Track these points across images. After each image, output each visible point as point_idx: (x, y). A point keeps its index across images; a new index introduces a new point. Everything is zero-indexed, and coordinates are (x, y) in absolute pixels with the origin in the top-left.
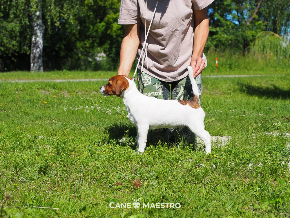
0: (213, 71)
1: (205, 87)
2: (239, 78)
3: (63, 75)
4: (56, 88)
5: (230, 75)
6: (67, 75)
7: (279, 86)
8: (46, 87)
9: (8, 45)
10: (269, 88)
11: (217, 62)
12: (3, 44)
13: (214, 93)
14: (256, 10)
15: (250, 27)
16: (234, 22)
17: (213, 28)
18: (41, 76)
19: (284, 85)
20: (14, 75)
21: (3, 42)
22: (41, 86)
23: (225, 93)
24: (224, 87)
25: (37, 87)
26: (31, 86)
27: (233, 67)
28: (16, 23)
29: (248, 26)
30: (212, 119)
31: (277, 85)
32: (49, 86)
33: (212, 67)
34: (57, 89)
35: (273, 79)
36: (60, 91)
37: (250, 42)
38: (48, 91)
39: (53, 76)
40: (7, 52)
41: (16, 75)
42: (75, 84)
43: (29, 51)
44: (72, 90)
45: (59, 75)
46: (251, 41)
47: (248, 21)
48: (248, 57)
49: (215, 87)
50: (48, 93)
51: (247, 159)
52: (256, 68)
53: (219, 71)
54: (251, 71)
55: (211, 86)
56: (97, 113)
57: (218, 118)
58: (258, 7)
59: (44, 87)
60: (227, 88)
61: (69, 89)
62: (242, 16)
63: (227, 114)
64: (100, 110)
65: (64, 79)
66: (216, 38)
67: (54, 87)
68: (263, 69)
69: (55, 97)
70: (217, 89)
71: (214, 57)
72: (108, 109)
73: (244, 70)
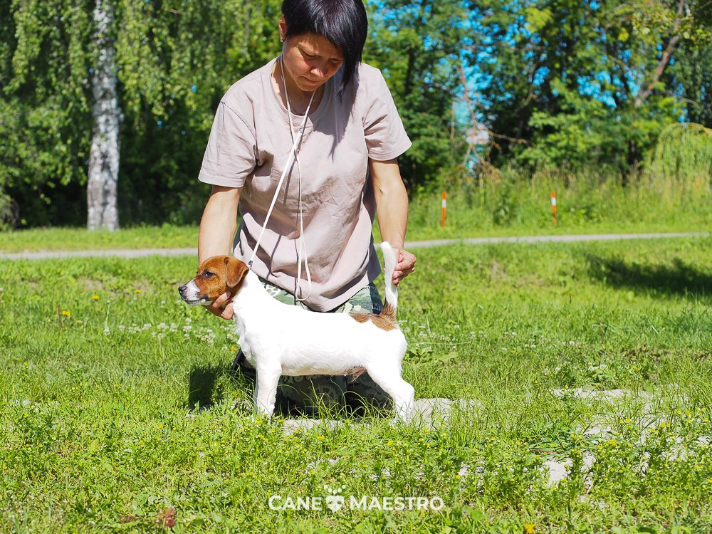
0: (544, 224)
1: (502, 267)
2: (594, 244)
3: (161, 238)
4: (120, 275)
5: (585, 234)
6: (172, 237)
7: (692, 263)
8: (96, 270)
9: (29, 163)
10: (667, 268)
11: (554, 201)
12: (17, 160)
13: (523, 282)
14: (659, 71)
15: (642, 112)
16: (604, 99)
17: (548, 117)
18: (106, 240)
19: (707, 261)
20: (39, 238)
21: (19, 156)
22: (83, 268)
23: (552, 283)
24: (551, 268)
25: (72, 273)
26: (58, 270)
27: (594, 215)
28: (51, 108)
29: (638, 110)
30: (450, 354)
31: (687, 262)
32: (104, 268)
33: (543, 215)
34: (124, 275)
35: (678, 247)
36: (130, 282)
37: (645, 149)
38: (102, 281)
39: (137, 239)
40: (27, 180)
41: (42, 239)
42: (169, 264)
43: (85, 178)
44: (162, 278)
45: (152, 237)
46: (647, 146)
47: (638, 96)
48: (637, 187)
49: (528, 267)
50: (100, 286)
51: (454, 458)
52: (653, 215)
53: (560, 223)
54: (642, 225)
55: (517, 265)
56: (183, 340)
57: (466, 352)
58: (665, 61)
59: (90, 271)
60: (558, 269)
61: (153, 276)
62: (623, 85)
63: (493, 342)
64: (191, 333)
65: (163, 247)
66: (557, 141)
67: (117, 271)
68: (673, 218)
69: (96, 300)
70: (533, 273)
71: (547, 188)
72: (208, 331)
73: (624, 222)
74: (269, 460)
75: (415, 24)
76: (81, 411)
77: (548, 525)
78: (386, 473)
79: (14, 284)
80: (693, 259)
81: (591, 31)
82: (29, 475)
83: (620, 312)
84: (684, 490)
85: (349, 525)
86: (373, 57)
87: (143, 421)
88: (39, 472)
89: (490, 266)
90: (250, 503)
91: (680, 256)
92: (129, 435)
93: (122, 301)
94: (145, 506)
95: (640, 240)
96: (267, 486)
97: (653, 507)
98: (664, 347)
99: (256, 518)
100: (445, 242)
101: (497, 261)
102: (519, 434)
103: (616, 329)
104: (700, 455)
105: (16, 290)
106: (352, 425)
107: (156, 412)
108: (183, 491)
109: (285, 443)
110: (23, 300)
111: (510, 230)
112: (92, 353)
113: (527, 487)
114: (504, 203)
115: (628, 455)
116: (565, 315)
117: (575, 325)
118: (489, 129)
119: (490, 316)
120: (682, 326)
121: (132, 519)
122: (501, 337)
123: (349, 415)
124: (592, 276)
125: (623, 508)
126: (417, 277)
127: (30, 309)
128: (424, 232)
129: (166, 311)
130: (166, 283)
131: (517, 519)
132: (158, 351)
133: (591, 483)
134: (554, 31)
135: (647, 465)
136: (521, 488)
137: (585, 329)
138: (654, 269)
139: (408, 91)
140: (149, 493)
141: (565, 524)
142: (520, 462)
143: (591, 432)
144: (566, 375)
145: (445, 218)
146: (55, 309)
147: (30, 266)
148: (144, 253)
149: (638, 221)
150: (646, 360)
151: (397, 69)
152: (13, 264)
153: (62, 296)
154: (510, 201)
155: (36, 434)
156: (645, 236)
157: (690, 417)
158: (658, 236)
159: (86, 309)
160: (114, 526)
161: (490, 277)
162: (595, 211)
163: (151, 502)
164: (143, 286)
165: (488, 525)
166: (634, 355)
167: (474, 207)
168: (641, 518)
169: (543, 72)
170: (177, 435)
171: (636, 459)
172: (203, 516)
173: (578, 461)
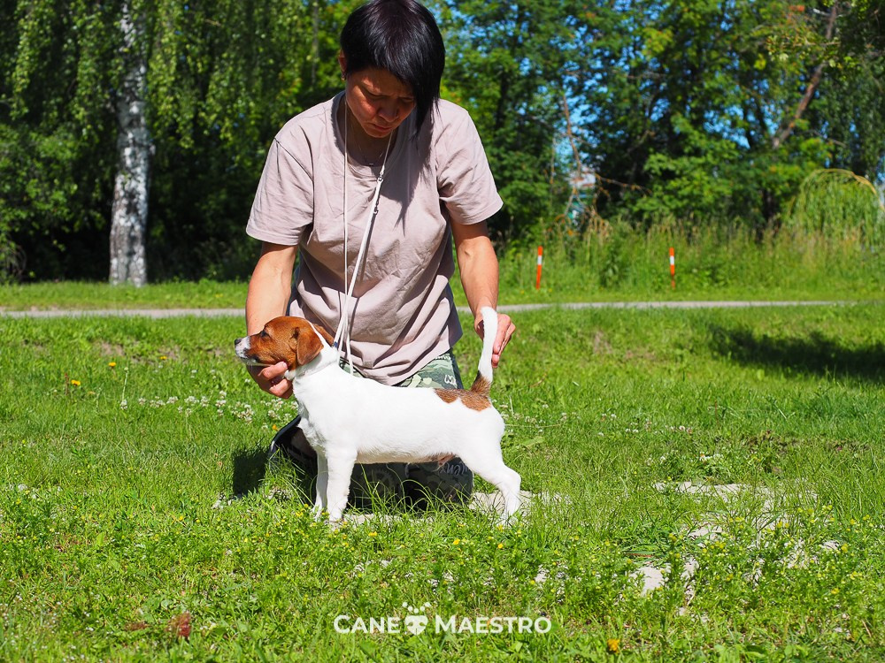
0: (660, 287)
1: (606, 338)
2: (717, 312)
3: (197, 296)
4: (144, 338)
6: (211, 294)
7: (836, 336)
8: (116, 332)
9: (39, 204)
11: (672, 260)
12: (25, 199)
13: (632, 356)
14: (802, 106)
15: (781, 154)
16: (736, 138)
17: (667, 160)
18: (130, 298)
19: (854, 334)
20: (50, 293)
21: (27, 194)
22: (99, 329)
23: (666, 358)
24: (665, 340)
25: (87, 335)
26: (70, 331)
27: (720, 277)
28: (66, 138)
29: (776, 152)
30: (535, 439)
31: (830, 335)
32: (125, 330)
33: (659, 276)
34: (149, 339)
35: (819, 317)
36: (156, 347)
37: (783, 200)
38: (122, 345)
39: (168, 297)
40: (36, 224)
41: (53, 294)
44: (195, 344)
45: (186, 295)
46: (786, 196)
47: (777, 136)
48: (774, 245)
49: (637, 338)
50: (120, 352)
51: (530, 560)
52: (792, 278)
53: (679, 286)
54: (778, 290)
55: (625, 335)
56: (215, 417)
57: (554, 437)
58: (809, 94)
59: (109, 333)
60: (673, 340)
61: (184, 341)
62: (758, 122)
63: (588, 426)
64: (225, 409)
65: (200, 307)
66: (679, 189)
67: (140, 334)
68: (815, 282)
69: (113, 367)
70: (644, 346)
71: (665, 244)
72: (246, 406)
73: (756, 286)
74: (308, 559)
75: (508, 44)
76: (86, 498)
77: (639, 641)
78: (449, 578)
79: (15, 347)
80: (836, 332)
81: (722, 56)
82: (20, 573)
83: (743, 392)
84: (803, 603)
85: (400, 638)
86: (457, 83)
87: (161, 511)
88: (32, 569)
89: (592, 336)
90: (282, 610)
91: (820, 328)
92: (143, 528)
93: (144, 369)
94: (158, 611)
95: (773, 308)
96: (305, 589)
97: (765, 623)
98: (792, 434)
99: (290, 628)
100: (538, 306)
101: (600, 330)
102: (611, 535)
103: (737, 413)
104: (825, 562)
105: (17, 353)
106: (412, 521)
107: (177, 501)
108: (204, 594)
109: (329, 539)
110: (25, 366)
111: (618, 294)
112: (104, 430)
113: (616, 596)
114: (613, 261)
115: (739, 561)
116: (676, 395)
117: (687, 407)
118: (597, 172)
119: (586, 395)
120: (816, 410)
121: (142, 626)
122: (597, 419)
123: (408, 509)
124: (715, 350)
125: (730, 623)
127: (34, 377)
128: (515, 294)
129: (197, 382)
130: (200, 349)
131: (602, 633)
132: (184, 429)
133: (693, 592)
134: (678, 56)
135: (760, 572)
136: (609, 597)
137: (700, 412)
138: (790, 343)
139: (499, 125)
140: (163, 596)
141: (658, 641)
142: (609, 566)
143: (697, 533)
144: (673, 465)
145: (540, 278)
146: (63, 377)
147: (35, 326)
148: (175, 313)
149: (773, 285)
150: (769, 449)
151: (487, 98)
152: (16, 324)
153: (73, 362)
154: (620, 258)
155: (30, 524)
156: (779, 304)
157: (813, 515)
158: (795, 304)
159: (101, 378)
160: (118, 634)
161: (592, 348)
162: (722, 273)
163: (164, 607)
164: (172, 353)
165: (566, 641)
166: (756, 443)
167: (576, 265)
168: (751, 635)
169: (662, 104)
170: (201, 528)
171: (749, 566)
172: (225, 624)
173: (677, 567)
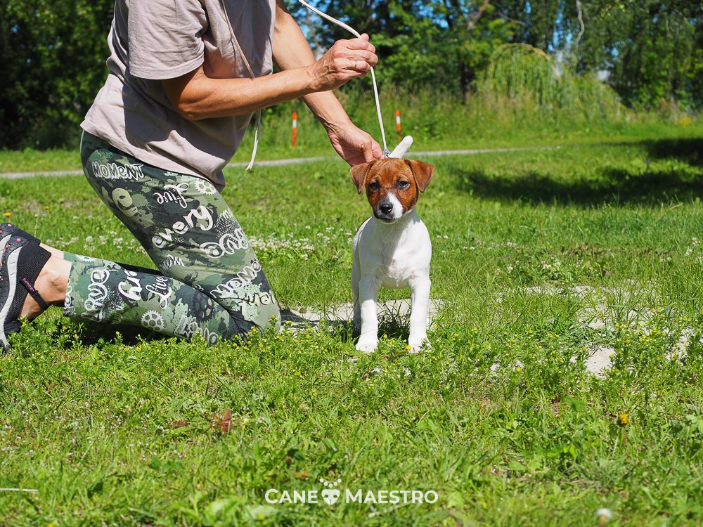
0: (389, 142)
3: (24, 162)
4: (8, 195)
5: (430, 150)
6: (34, 161)
11: (398, 120)
15: (474, 33)
16: (438, 21)
17: (385, 38)
19: (562, 171)
27: (436, 132)
29: (471, 31)
33: (388, 133)
34: (12, 195)
35: (534, 158)
36: (18, 202)
42: (55, 184)
44: (50, 198)
45: (14, 162)
46: (479, 67)
47: (470, 18)
52: (492, 131)
54: (482, 141)
61: (40, 196)
62: (454, 8)
65: (27, 171)
66: (395, 62)
68: (509, 133)
69: (8, 216)
71: (391, 107)
73: (464, 138)
80: (549, 170)
100: (297, 161)
126: (294, 192)
128: (278, 152)
145: (295, 138)
149: (478, 137)
154: (356, 120)
162: (438, 128)
166: (576, 253)
